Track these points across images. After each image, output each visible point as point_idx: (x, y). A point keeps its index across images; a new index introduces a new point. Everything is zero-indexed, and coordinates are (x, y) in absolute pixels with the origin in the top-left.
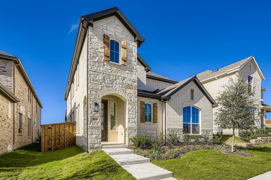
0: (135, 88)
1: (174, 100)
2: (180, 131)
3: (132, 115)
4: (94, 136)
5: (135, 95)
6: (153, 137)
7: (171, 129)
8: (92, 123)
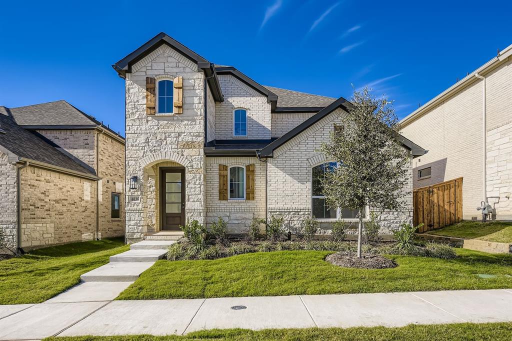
0: (199, 146)
3: (193, 190)
5: (200, 157)
6: (246, 225)
7: (278, 210)
8: (130, 205)
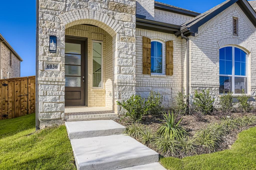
0: (132, 11)
1: (203, 35)
2: (213, 89)
3: (125, 60)
4: (49, 99)
5: (132, 23)
6: (166, 100)
7: (198, 86)
8: (45, 74)
